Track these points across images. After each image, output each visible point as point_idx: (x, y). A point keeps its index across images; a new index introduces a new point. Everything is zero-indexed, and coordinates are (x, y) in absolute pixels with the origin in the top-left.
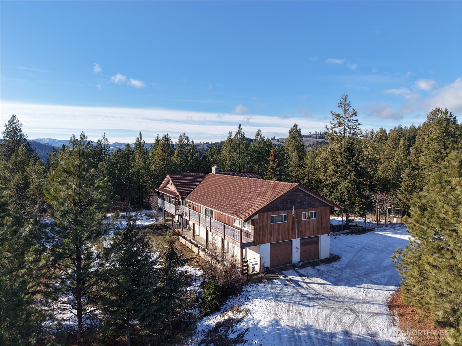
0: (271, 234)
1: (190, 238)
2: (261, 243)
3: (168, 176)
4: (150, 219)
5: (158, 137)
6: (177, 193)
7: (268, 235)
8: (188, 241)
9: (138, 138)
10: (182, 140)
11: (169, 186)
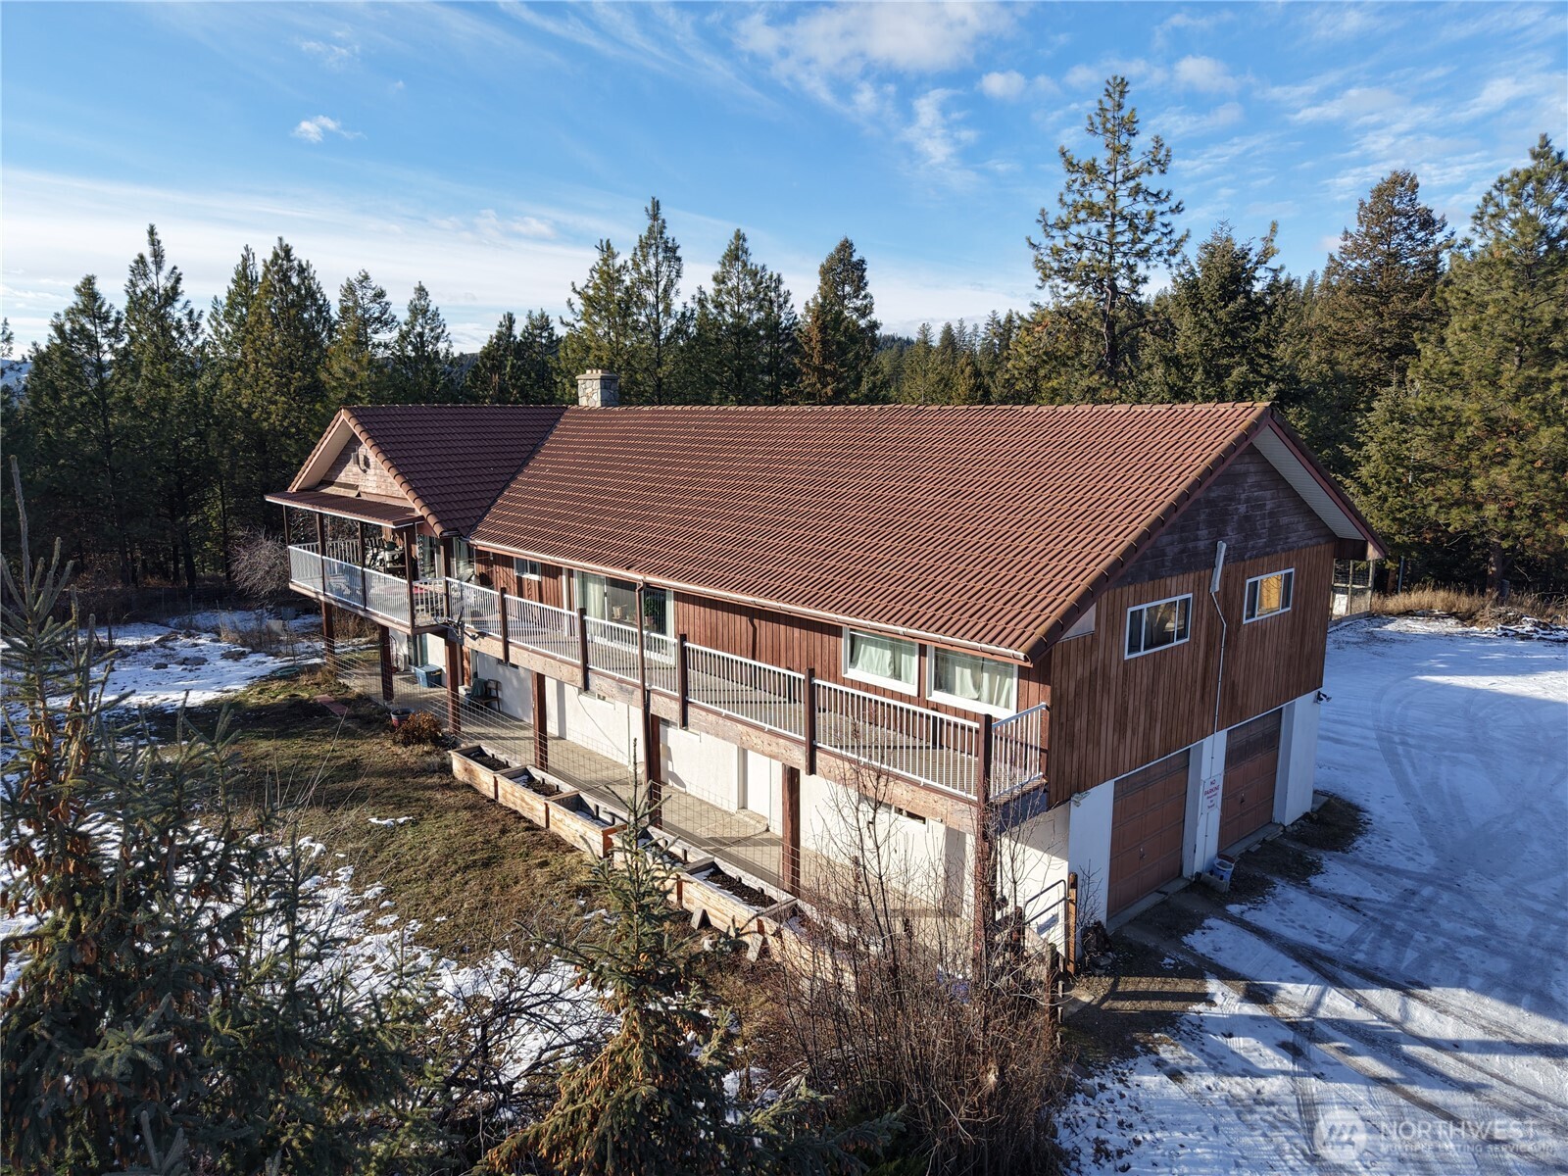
0: (1120, 724)
1: (522, 756)
2: (1078, 787)
3: (343, 416)
4: (243, 655)
5: (245, 259)
6: (413, 510)
7: (1110, 735)
8: (513, 776)
9: (141, 257)
10: (355, 302)
11: (350, 473)
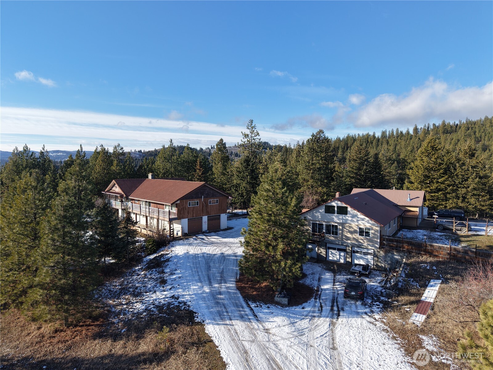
0: (188, 213)
2: (182, 218)
3: (114, 181)
5: (96, 149)
6: (122, 193)
7: (186, 214)
10: (117, 150)
11: (114, 188)
